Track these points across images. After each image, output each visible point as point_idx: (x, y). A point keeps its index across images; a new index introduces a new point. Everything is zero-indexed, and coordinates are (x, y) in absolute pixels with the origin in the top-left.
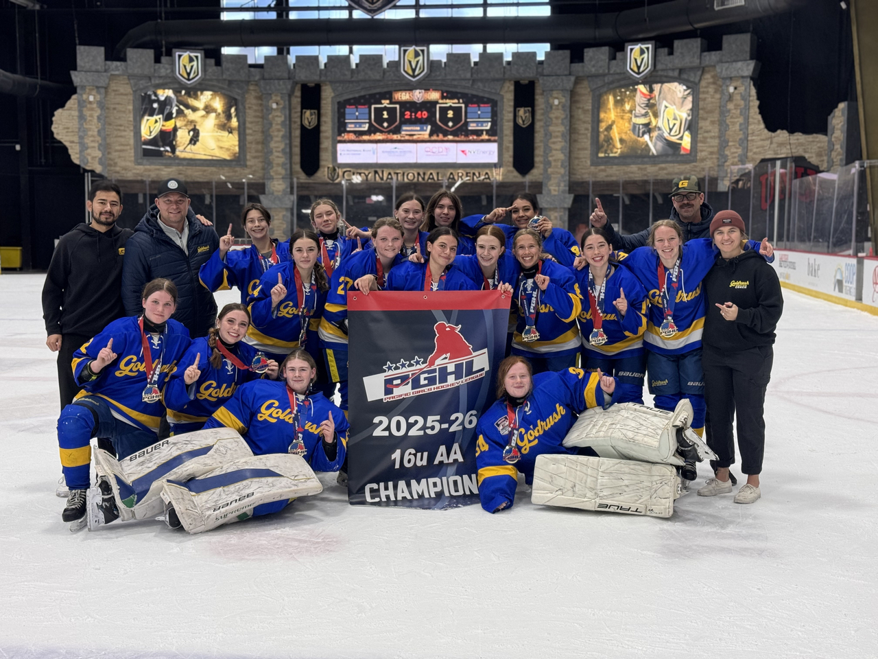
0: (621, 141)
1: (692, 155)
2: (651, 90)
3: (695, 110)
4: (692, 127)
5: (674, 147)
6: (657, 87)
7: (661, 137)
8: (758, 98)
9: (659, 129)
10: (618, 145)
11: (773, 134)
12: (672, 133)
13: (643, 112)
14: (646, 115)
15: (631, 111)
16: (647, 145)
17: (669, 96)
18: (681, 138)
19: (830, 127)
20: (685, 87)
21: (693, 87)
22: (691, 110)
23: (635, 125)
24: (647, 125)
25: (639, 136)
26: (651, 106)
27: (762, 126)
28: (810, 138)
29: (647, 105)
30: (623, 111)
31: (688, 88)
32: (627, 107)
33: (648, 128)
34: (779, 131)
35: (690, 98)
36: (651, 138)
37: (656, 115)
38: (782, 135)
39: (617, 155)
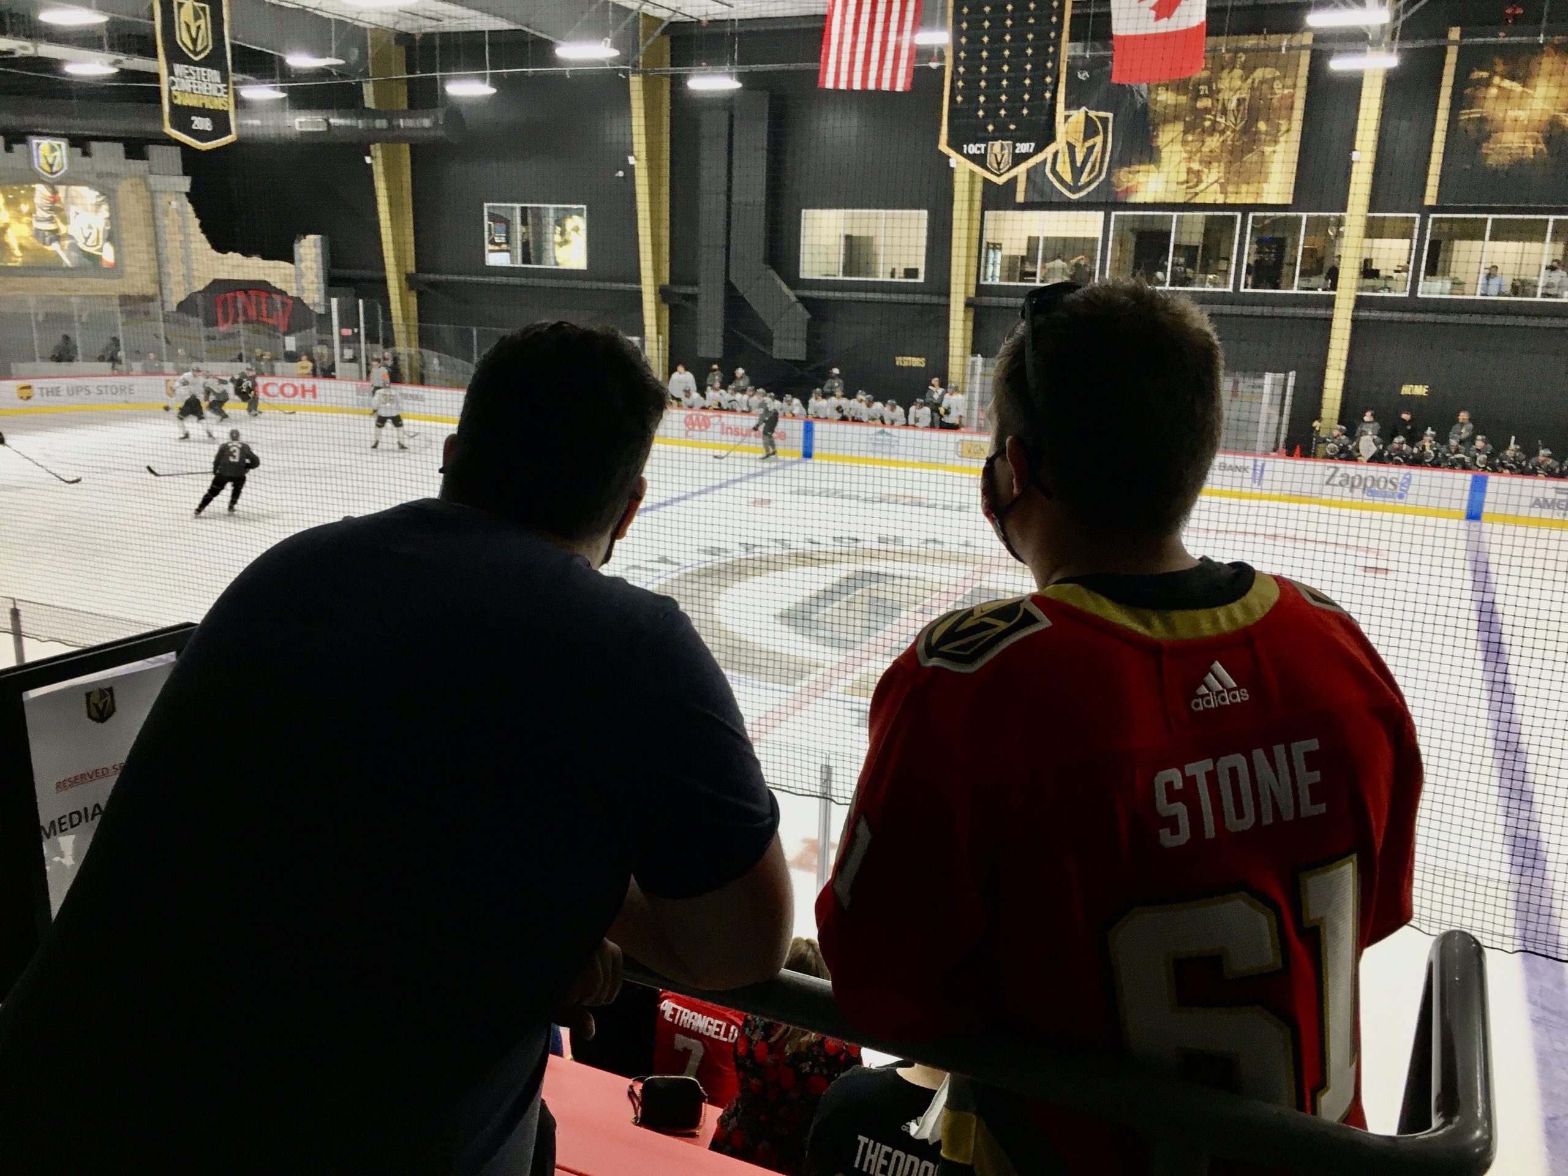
0: (22, 248)
1: (116, 271)
2: (55, 192)
3: (113, 218)
4: (111, 237)
5: (94, 259)
6: (61, 189)
7: (74, 247)
8: (198, 216)
9: (71, 237)
10: (18, 253)
11: (224, 256)
12: (89, 243)
13: (47, 215)
14: (51, 220)
15: (30, 214)
16: (58, 256)
17: (79, 201)
18: (101, 250)
19: (296, 257)
20: (97, 193)
21: (109, 195)
22: (110, 218)
23: (37, 231)
24: (55, 231)
25: (44, 244)
26: (56, 209)
27: (209, 246)
28: (272, 263)
29: (52, 209)
30: (20, 212)
31: (102, 194)
32: (25, 208)
33: (56, 236)
34: (230, 254)
35: (105, 208)
36: (62, 247)
37: (65, 221)
38: (234, 258)
39: (17, 264)
